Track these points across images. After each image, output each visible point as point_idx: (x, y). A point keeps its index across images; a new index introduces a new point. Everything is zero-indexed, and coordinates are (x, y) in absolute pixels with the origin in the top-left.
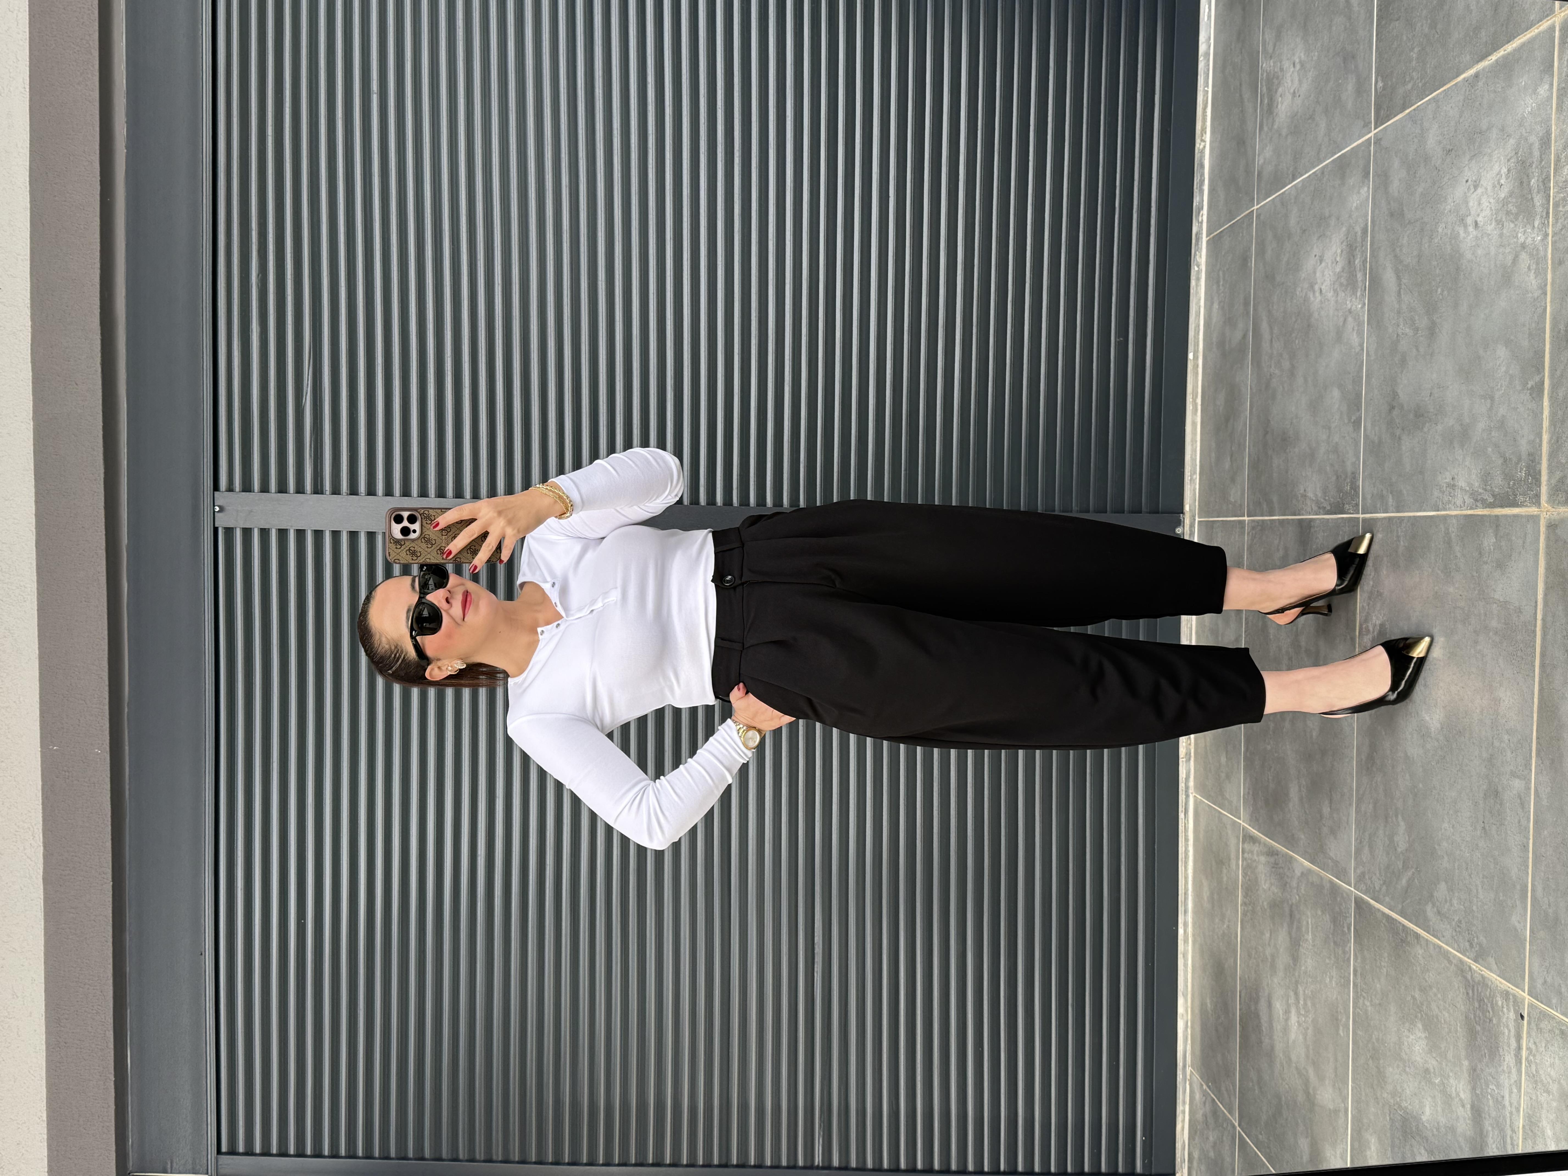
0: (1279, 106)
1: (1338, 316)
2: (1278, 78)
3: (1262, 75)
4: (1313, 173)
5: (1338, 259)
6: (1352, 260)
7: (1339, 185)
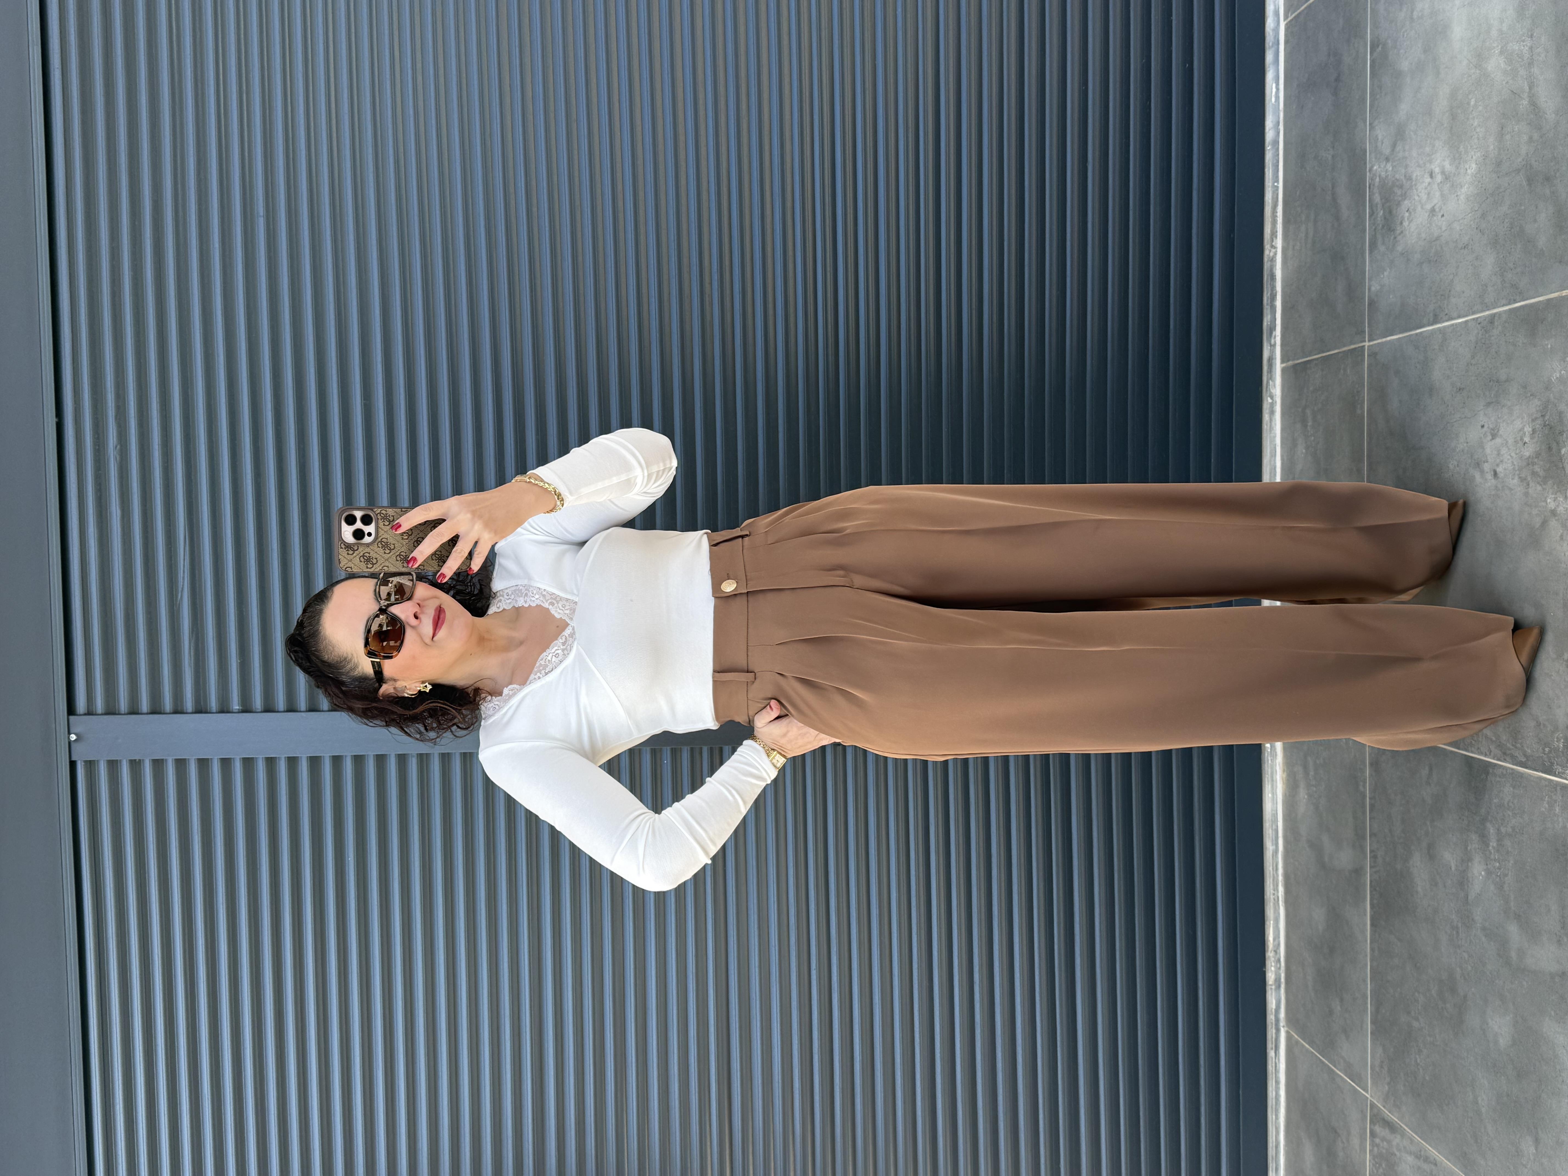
0: (1406, 224)
1: (1530, 514)
2: (1401, 187)
3: (1372, 179)
4: (1474, 319)
5: (1526, 439)
6: (1554, 445)
7: (1523, 343)
